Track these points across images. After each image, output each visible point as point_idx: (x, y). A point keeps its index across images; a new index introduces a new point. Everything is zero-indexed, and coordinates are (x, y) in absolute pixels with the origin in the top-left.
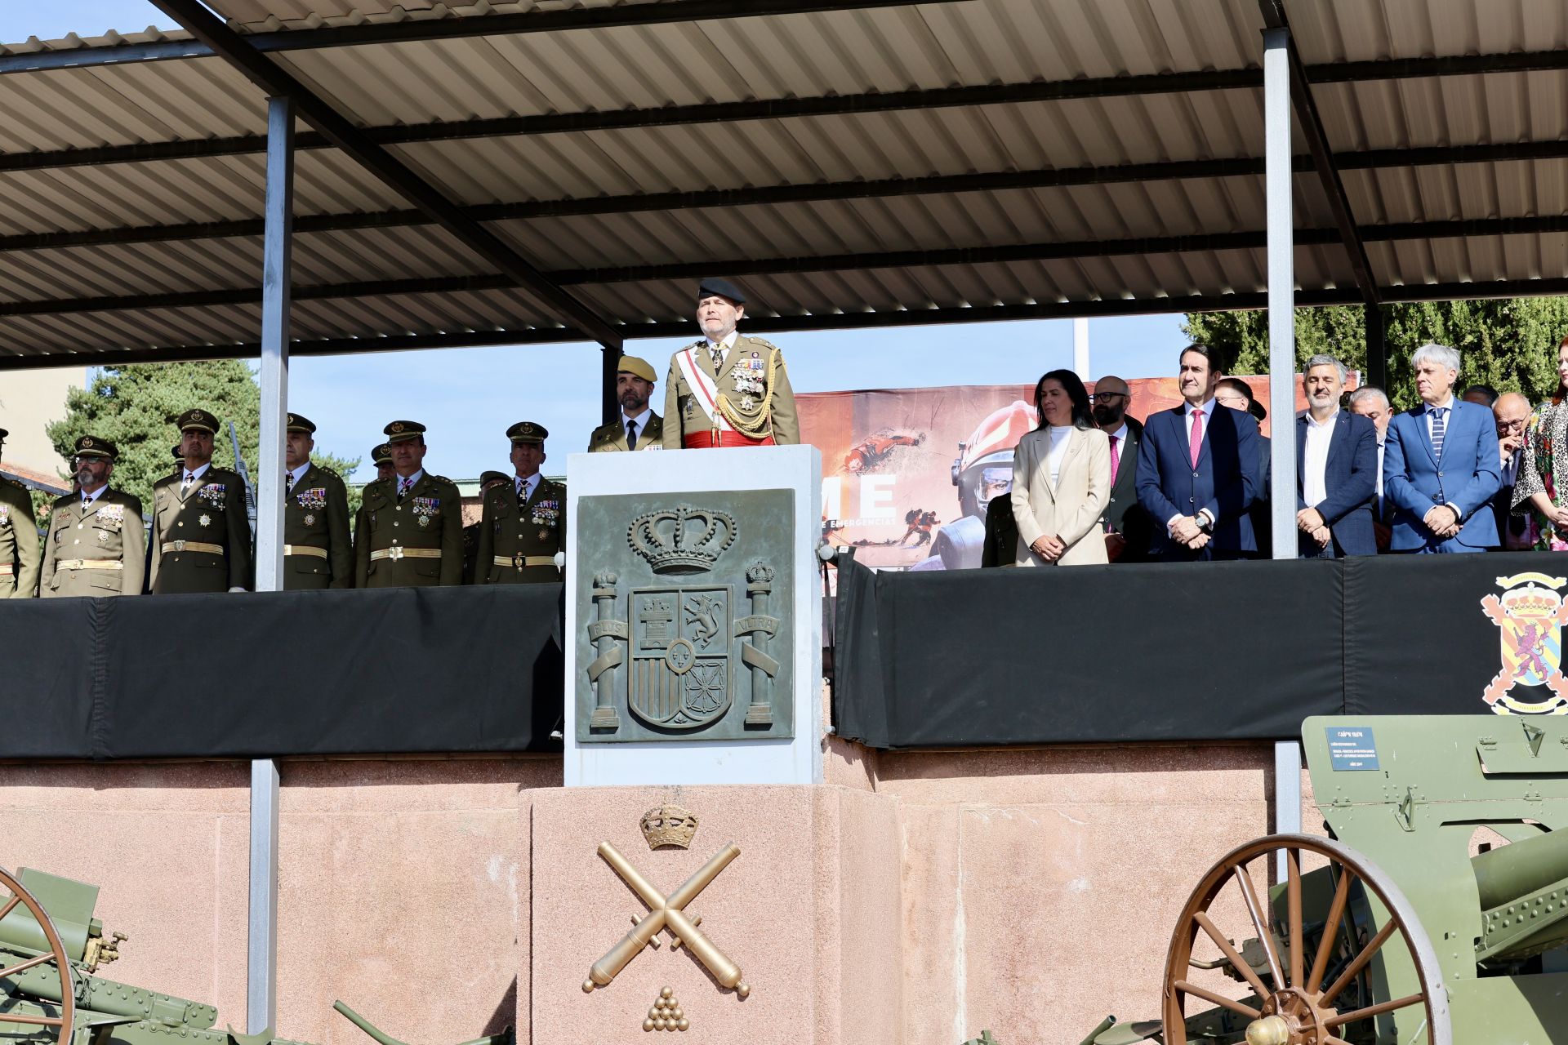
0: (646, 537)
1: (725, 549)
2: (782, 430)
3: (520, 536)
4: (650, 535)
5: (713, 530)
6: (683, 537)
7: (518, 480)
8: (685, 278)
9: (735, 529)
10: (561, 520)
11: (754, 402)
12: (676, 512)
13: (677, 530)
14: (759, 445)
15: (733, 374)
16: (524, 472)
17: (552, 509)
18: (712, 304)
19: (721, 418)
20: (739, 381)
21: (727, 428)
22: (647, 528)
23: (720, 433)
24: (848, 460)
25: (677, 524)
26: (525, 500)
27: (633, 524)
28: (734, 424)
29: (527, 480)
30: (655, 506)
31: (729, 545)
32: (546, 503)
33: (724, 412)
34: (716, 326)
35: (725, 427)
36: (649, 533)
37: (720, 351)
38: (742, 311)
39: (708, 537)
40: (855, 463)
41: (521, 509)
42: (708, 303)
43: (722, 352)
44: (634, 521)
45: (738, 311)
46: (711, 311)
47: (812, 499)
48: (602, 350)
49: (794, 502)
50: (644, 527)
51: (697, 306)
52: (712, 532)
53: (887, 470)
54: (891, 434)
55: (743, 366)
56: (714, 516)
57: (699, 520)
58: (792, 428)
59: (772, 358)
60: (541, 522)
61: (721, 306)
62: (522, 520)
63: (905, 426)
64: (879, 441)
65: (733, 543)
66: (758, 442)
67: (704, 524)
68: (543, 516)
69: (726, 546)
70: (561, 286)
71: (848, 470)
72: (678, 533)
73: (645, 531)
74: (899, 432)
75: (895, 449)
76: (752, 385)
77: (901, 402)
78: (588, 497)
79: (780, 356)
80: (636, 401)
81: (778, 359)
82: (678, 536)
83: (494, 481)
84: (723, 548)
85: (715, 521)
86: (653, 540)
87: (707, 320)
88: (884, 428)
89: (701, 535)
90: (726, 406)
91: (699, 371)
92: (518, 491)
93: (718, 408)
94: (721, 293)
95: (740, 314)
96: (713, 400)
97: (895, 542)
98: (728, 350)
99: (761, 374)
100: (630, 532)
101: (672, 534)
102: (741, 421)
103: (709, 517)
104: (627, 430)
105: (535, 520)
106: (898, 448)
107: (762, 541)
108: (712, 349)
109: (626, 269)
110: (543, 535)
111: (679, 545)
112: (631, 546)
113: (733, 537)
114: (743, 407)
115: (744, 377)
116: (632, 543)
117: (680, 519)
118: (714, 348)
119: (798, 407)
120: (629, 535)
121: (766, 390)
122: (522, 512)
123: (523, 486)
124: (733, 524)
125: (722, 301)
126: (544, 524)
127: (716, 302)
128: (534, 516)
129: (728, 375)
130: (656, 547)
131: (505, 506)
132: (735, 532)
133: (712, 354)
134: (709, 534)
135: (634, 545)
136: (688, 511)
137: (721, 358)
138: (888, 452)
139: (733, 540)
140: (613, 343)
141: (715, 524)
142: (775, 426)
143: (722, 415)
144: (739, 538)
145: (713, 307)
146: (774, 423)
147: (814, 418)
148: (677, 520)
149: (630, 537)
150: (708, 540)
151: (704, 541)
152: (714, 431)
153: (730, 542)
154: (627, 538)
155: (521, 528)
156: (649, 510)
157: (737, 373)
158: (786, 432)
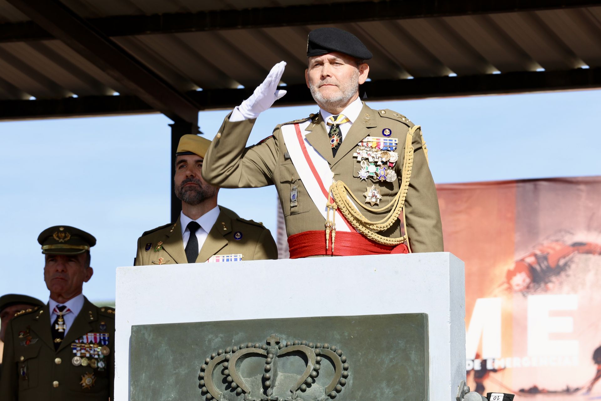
0: (225, 381)
1: (333, 397)
2: (419, 235)
3: (56, 383)
4: (229, 379)
5: (315, 370)
6: (274, 380)
7: (53, 305)
8: (282, 26)
9: (346, 369)
10: (110, 359)
11: (383, 195)
12: (265, 346)
13: (267, 371)
14: (390, 253)
15: (355, 155)
16: (60, 295)
17: (100, 344)
18: (327, 64)
19: (337, 214)
20: (364, 164)
21: (345, 228)
22: (226, 368)
23: (334, 235)
24: (510, 275)
25: (268, 363)
26: (63, 333)
27: (207, 363)
28: (354, 222)
29: (66, 304)
30: (236, 338)
31: (338, 391)
32: (91, 336)
33: (341, 206)
34: (334, 94)
35: (341, 226)
36: (229, 375)
37: (338, 126)
38: (366, 72)
39: (310, 380)
40: (521, 279)
41: (57, 345)
42: (321, 64)
43: (341, 127)
44: (208, 360)
45: (362, 72)
46: (325, 74)
47: (451, 327)
48: (170, 125)
49: (427, 332)
50: (221, 367)
51: (305, 67)
52: (314, 373)
53: (566, 288)
54: (570, 240)
55: (370, 145)
56: (318, 351)
57: (297, 357)
58: (434, 234)
59: (410, 139)
60: (84, 363)
61: (339, 67)
62: (57, 360)
63: (589, 228)
64: (553, 249)
65: (343, 388)
66: (388, 249)
67: (302, 362)
68: (88, 355)
69: (334, 393)
70: (112, 38)
71: (510, 289)
72: (268, 375)
73: (222, 373)
74: (581, 237)
75: (576, 259)
76: (381, 172)
77: (584, 195)
78: (145, 327)
79: (420, 136)
80: (199, 193)
81: (417, 141)
82: (268, 379)
83: (19, 307)
84: (329, 395)
85: (319, 358)
86: (234, 385)
87: (320, 87)
88: (560, 231)
89: (299, 378)
90: (343, 197)
91: (310, 150)
92: (53, 320)
93: (334, 200)
94: (338, 49)
95: (364, 78)
96: (328, 189)
97: (577, 390)
98: (349, 126)
99: (393, 157)
100: (202, 374)
101: (260, 377)
102: (364, 219)
103: (311, 354)
104: (186, 236)
105: (77, 360)
106: (579, 258)
107: (384, 385)
108: (328, 124)
109: (201, 14)
110: (87, 381)
111: (269, 391)
112: (204, 393)
113: (343, 380)
114: (368, 200)
115: (371, 160)
116: (204, 389)
117: (271, 355)
118: (330, 122)
119: (442, 203)
120: (201, 378)
121: (400, 180)
122: (58, 350)
123: (60, 313)
124: (344, 362)
125: (339, 60)
126: (89, 366)
127: (332, 62)
128: (75, 355)
129: (349, 156)
130: (238, 394)
131: (34, 341)
132: (346, 373)
133: (328, 129)
134: (311, 376)
135: (207, 392)
136: (281, 345)
137: (340, 134)
138: (566, 264)
139: (343, 385)
140: (186, 117)
141: (318, 363)
142: (411, 230)
143: (339, 209)
144: (351, 382)
145: (328, 68)
146: (409, 225)
147: (463, 217)
148: (266, 357)
149: (202, 382)
150: (309, 385)
151: (304, 386)
152: (328, 232)
153: (339, 387)
154: (198, 382)
155: (56, 373)
156: (228, 343)
157: (362, 153)
158: (426, 239)
